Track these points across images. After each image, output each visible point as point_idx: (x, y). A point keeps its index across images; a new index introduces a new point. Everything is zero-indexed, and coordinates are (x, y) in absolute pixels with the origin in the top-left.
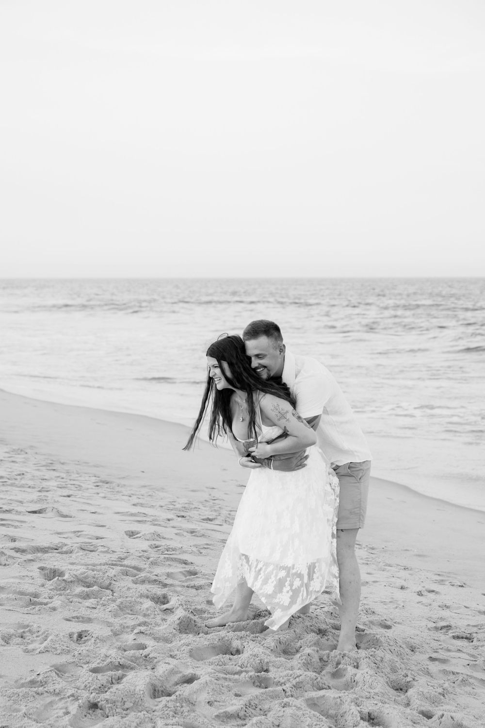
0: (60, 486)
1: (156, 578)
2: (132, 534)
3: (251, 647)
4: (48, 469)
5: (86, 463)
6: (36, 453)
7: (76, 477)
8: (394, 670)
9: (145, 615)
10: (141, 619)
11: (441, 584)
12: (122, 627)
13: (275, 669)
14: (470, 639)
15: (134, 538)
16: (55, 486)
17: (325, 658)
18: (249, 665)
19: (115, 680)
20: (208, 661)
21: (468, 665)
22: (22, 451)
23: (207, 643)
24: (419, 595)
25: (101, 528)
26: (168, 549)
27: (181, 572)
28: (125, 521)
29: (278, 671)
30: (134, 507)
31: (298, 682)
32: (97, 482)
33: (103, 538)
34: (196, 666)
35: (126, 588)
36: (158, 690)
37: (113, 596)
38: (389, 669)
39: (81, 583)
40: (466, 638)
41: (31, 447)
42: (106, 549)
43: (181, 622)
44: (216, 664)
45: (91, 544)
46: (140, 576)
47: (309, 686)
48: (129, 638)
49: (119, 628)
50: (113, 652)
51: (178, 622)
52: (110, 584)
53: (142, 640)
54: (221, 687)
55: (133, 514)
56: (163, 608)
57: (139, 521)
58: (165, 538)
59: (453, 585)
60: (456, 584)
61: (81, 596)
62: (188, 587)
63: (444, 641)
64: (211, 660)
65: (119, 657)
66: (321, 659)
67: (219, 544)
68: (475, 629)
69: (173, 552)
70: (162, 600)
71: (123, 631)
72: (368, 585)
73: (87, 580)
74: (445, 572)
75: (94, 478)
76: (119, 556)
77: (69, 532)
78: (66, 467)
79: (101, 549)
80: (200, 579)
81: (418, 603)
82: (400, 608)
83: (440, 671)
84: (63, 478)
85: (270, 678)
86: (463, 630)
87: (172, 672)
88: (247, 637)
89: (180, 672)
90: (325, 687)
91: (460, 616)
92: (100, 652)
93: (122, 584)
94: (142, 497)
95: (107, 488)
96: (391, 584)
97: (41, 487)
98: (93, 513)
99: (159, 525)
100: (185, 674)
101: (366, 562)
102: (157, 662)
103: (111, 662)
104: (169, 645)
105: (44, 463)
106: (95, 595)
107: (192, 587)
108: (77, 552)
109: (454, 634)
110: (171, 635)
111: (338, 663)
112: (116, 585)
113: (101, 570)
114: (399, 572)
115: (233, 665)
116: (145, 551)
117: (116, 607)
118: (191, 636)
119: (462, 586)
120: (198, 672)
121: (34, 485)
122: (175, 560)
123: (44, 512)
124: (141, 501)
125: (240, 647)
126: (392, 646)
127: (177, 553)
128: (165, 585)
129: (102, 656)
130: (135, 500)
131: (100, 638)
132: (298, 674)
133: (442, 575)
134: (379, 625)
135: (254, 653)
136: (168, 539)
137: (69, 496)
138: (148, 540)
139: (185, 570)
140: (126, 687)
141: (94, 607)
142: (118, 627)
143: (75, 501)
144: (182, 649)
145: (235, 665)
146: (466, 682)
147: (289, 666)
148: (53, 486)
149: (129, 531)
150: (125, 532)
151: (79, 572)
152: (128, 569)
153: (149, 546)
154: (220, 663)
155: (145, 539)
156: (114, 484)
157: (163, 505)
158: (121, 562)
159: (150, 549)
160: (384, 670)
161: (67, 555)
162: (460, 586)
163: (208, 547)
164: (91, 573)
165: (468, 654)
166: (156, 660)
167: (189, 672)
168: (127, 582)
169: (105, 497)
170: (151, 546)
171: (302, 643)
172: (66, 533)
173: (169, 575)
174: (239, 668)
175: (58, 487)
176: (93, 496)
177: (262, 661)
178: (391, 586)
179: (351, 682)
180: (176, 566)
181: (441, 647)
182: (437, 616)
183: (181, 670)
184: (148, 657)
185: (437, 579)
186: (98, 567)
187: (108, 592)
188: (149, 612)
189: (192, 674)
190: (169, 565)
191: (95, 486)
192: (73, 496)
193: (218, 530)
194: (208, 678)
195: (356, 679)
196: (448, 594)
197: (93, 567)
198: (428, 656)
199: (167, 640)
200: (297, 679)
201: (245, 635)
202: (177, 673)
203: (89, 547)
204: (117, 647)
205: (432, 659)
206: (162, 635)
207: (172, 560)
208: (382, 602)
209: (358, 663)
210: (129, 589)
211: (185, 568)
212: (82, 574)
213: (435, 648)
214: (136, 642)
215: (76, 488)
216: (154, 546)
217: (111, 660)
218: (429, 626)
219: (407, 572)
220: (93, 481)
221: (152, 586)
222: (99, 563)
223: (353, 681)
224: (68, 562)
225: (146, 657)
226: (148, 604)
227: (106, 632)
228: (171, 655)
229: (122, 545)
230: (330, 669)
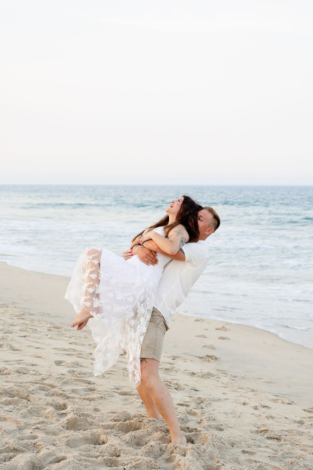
0: (21, 330)
1: (62, 392)
2: (59, 363)
3: (112, 440)
4: (19, 318)
5: (48, 314)
6: (15, 307)
7: (37, 324)
8: (211, 458)
9: (46, 417)
10: (41, 419)
11: (274, 402)
12: (26, 424)
13: (125, 455)
14: (280, 439)
15: (60, 366)
16: (18, 330)
17: (164, 449)
18: (106, 452)
19: (8, 459)
20: (78, 448)
21: (269, 457)
22: (5, 305)
23: (81, 436)
24: (255, 409)
25: (39, 358)
26: (80, 373)
27: (83, 389)
28: (58, 354)
29: (126, 456)
30: (70, 345)
31: (137, 464)
32: (51, 328)
33: (37, 365)
34: (68, 451)
35: (38, 398)
36: (36, 466)
37: (27, 404)
38: (208, 457)
39: (8, 394)
40: (277, 439)
41: (14, 303)
42: (35, 372)
43: (68, 422)
44: (84, 450)
45: (26, 369)
46: (51, 391)
47: (145, 466)
48: (27, 432)
49: (24, 425)
50: (11, 441)
51: (67, 422)
52: (28, 395)
53: (36, 433)
54: (80, 466)
55: (65, 349)
56: (61, 413)
57: (68, 355)
58: (82, 366)
59: (283, 403)
60: (286, 402)
61: (5, 403)
62: (84, 399)
63: (259, 440)
64: (80, 448)
65: (15, 444)
66: (161, 450)
67: (120, 371)
68: (286, 433)
69: (83, 376)
70: (63, 407)
71: (26, 427)
72: (220, 402)
73: (12, 393)
74: (282, 394)
75: (50, 325)
76: (42, 377)
77: (14, 361)
78: (32, 317)
79: (32, 372)
80: (94, 394)
81: (252, 414)
82: (236, 418)
83: (247, 460)
84: (26, 324)
85: (118, 461)
86: (276, 433)
87: (50, 455)
88: (112, 433)
89: (56, 455)
90: (157, 468)
91: (279, 424)
92: (3, 440)
93: (37, 396)
94: (79, 338)
95: (56, 331)
96: (237, 401)
97: (7, 330)
98: (37, 348)
99: (82, 357)
100: (59, 456)
101: (225, 386)
102: (41, 448)
103: (8, 447)
104: (54, 437)
105: (17, 314)
106: (15, 403)
107: (87, 399)
108: (13, 374)
109: (268, 436)
110: (58, 431)
111: (172, 452)
112: (32, 397)
113: (25, 386)
114: (247, 393)
115: (95, 451)
116: (64, 375)
117: (26, 411)
118: (72, 431)
119: (290, 404)
120: (67, 456)
121: (3, 328)
122: (82, 381)
123: (1, 347)
124: (76, 341)
125: (105, 440)
126: (215, 442)
127: (87, 376)
128: (68, 398)
129: (4, 442)
130: (73, 340)
131: (6, 431)
132: (138, 459)
133: (279, 396)
134: (215, 428)
135: (113, 444)
136: (84, 367)
137: (25, 337)
138: (69, 367)
139: (87, 387)
140: (11, 464)
141: (11, 410)
142: (22, 424)
143: (28, 340)
144: (62, 440)
145: (97, 452)
146: (262, 468)
147: (134, 453)
148: (17, 330)
149: (58, 361)
150: (55, 361)
151: (8, 387)
152: (44, 386)
153: (68, 371)
154: (87, 450)
155: (67, 367)
156: (62, 329)
157: (91, 344)
158: (43, 381)
159: (68, 374)
160: (204, 458)
161: (5, 376)
162: (288, 404)
163: (112, 372)
164: (16, 388)
165: (273, 450)
166: (41, 447)
167: (61, 455)
168: (42, 394)
169: (51, 338)
170: (69, 372)
171: (151, 438)
172: (12, 361)
173: (73, 391)
174: (98, 454)
175: (20, 331)
176: (43, 337)
177: (116, 449)
178: (237, 402)
179: (177, 465)
180: (81, 385)
181: (255, 444)
182: (261, 423)
183: (56, 454)
184: (36, 444)
185: (274, 398)
186: (24, 384)
187: (25, 401)
188: (49, 415)
189: (63, 456)
190: (76, 384)
191: (48, 330)
192: (27, 337)
193: (124, 361)
194: (72, 459)
195: (180, 463)
196: (278, 409)
197: (20, 384)
198: (242, 450)
199: (55, 434)
200: (137, 462)
201: (111, 431)
202: (53, 455)
203: (24, 371)
204: (18, 437)
205: (244, 452)
206: (51, 430)
207: (80, 381)
208: (224, 413)
209: (185, 453)
210: (40, 399)
211: (87, 386)
212: (9, 388)
213: (249, 445)
214: (32, 434)
215: (33, 331)
216: (72, 371)
217: (9, 446)
218: (252, 430)
219: (253, 393)
220: (48, 327)
221: (57, 398)
222: (26, 382)
223: (178, 464)
224: (4, 380)
225: (35, 445)
226: (50, 409)
227: (14, 427)
228: (53, 444)
229: (48, 370)
230: (165, 456)
